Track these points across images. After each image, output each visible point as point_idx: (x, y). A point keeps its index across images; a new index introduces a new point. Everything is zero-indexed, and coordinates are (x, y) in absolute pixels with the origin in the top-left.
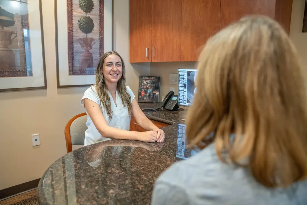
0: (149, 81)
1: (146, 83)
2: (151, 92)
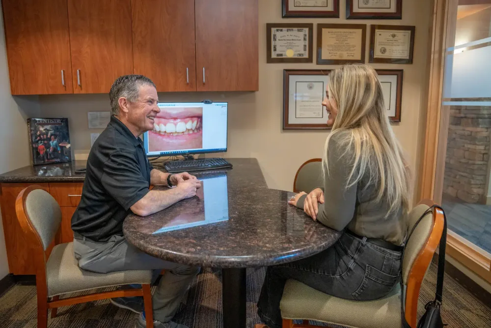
0: (50, 126)
1: (44, 130)
2: (56, 145)
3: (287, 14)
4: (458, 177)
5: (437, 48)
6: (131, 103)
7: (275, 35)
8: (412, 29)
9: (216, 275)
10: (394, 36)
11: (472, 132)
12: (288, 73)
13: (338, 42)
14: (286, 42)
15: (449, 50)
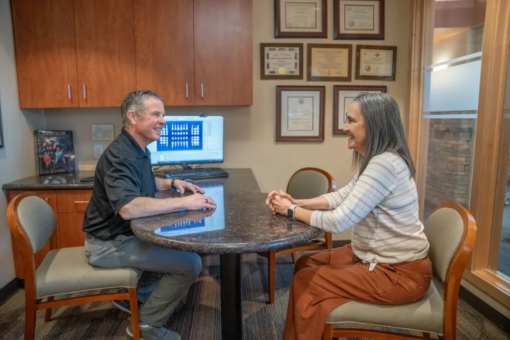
0: (55, 138)
1: (50, 141)
2: (61, 156)
3: (280, 35)
4: (442, 187)
5: (417, 67)
6: (138, 116)
7: (268, 54)
8: (394, 49)
9: (213, 278)
10: (377, 55)
11: (454, 145)
12: (280, 89)
13: (326, 60)
14: (278, 60)
15: (427, 68)
